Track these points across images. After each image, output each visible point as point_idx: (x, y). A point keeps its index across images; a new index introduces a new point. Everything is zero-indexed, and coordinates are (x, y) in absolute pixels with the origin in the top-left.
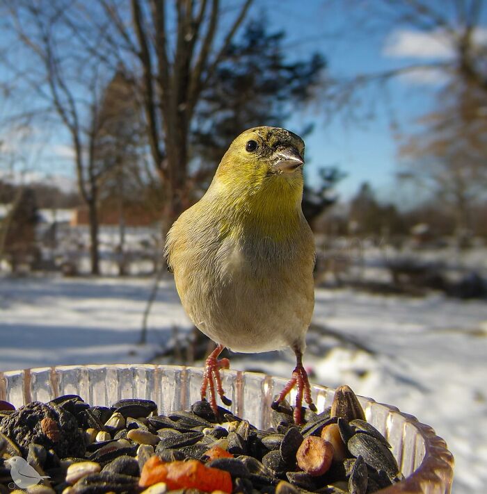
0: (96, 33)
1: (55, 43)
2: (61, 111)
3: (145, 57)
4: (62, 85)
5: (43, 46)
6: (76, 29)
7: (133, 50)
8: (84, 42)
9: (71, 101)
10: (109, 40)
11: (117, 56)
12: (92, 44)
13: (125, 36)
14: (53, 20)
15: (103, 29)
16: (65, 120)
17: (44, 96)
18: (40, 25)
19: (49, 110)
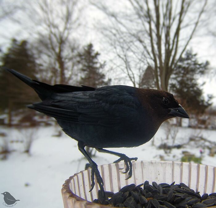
0: (140, 54)
1: (128, 56)
2: (130, 77)
3: (155, 61)
4: (130, 69)
5: (124, 58)
6: (134, 53)
7: (151, 58)
8: (137, 57)
9: (133, 74)
10: (145, 56)
11: (147, 61)
12: (140, 57)
13: (149, 53)
14: (127, 50)
15: (143, 54)
16: (131, 80)
17: (125, 73)
18: (123, 51)
19: (126, 77)
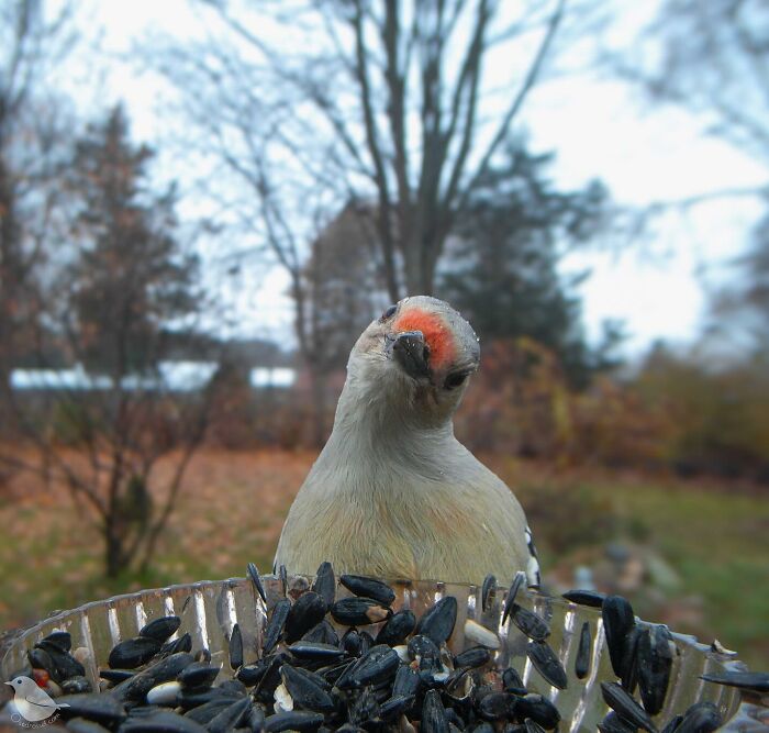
0: (320, 155)
1: (270, 165)
2: (278, 249)
3: (380, 179)
5: (254, 170)
6: (295, 150)
7: (364, 171)
8: (306, 166)
9: (290, 237)
10: (338, 161)
11: (346, 180)
12: (317, 167)
13: (353, 151)
14: (267, 137)
15: (330, 153)
16: (282, 260)
17: (256, 231)
19: (263, 249)
